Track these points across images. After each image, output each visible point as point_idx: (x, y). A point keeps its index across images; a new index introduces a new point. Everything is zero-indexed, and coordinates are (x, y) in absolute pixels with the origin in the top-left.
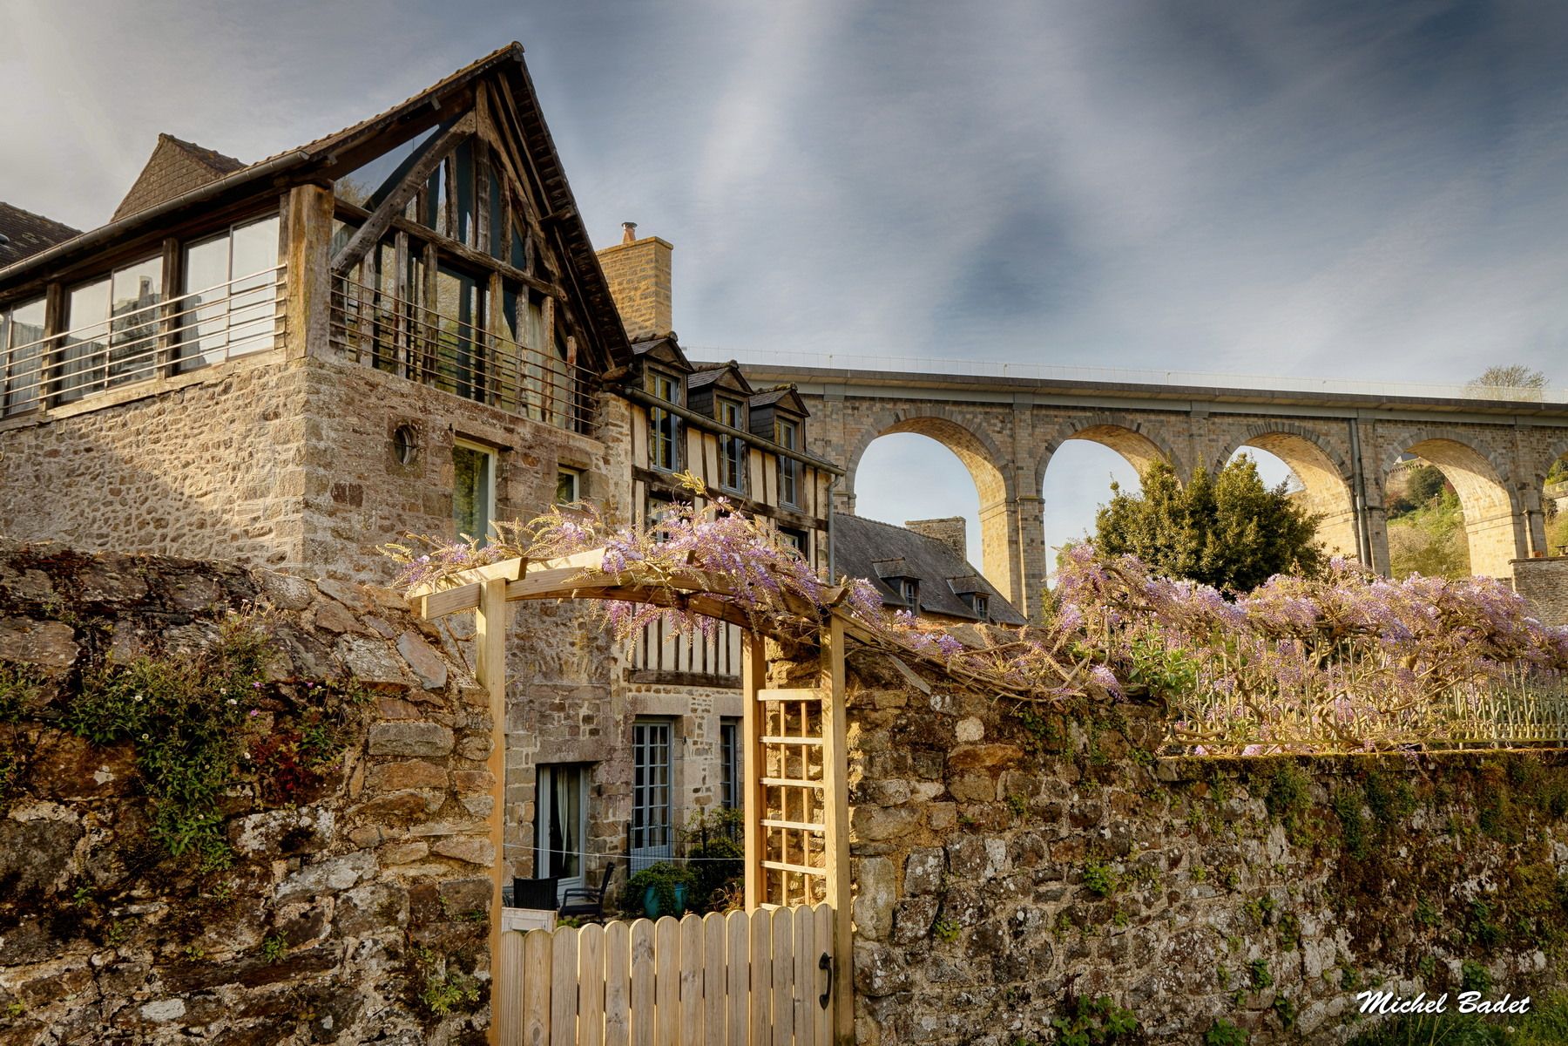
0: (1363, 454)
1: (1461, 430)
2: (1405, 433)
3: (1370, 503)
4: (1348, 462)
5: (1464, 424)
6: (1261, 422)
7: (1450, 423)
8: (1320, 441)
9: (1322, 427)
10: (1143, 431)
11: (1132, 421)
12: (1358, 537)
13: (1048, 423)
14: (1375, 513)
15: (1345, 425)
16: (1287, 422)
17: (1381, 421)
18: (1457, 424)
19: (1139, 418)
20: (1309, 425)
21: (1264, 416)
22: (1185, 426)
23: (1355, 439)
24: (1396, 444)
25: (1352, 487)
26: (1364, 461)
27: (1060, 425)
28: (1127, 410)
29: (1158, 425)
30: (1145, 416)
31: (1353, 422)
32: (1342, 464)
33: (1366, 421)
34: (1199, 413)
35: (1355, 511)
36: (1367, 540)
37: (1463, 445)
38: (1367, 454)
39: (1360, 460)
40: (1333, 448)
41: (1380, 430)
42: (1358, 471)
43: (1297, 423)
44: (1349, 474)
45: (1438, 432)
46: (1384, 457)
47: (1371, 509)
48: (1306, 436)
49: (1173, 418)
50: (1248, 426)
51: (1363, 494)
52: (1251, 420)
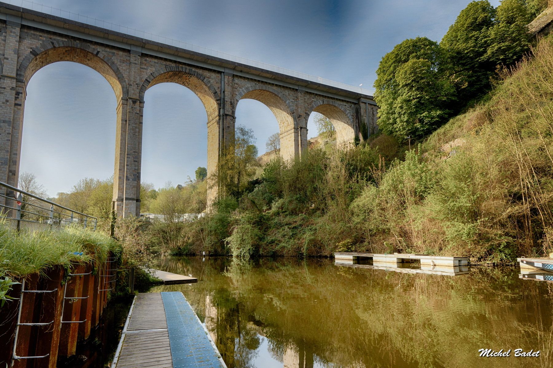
0: (226, 89)
1: (275, 88)
2: (249, 85)
3: (227, 113)
4: (219, 93)
5: (276, 85)
6: (173, 65)
7: (270, 83)
8: (205, 80)
9: (207, 74)
10: (100, 55)
11: (94, 49)
12: (219, 128)
13: (34, 39)
14: (228, 117)
15: (219, 75)
16: (188, 68)
17: (237, 76)
18: (273, 84)
19: (99, 49)
20: (200, 72)
21: (175, 62)
22: (128, 58)
23: (223, 82)
24: (243, 88)
25: (219, 105)
26: (226, 93)
27: (43, 41)
28: (91, 42)
29: (110, 54)
30: (103, 48)
31: (222, 74)
32: (215, 93)
33: (229, 75)
34: (136, 52)
35: (219, 115)
36: (223, 129)
37: (276, 95)
38: (228, 90)
39: (224, 92)
40: (211, 85)
41: (236, 80)
42: (222, 97)
43: (193, 70)
44: (218, 98)
45: (264, 87)
46: (237, 93)
47: (227, 115)
48: (199, 77)
49: (121, 53)
50: (166, 65)
51: (224, 108)
52: (168, 63)
